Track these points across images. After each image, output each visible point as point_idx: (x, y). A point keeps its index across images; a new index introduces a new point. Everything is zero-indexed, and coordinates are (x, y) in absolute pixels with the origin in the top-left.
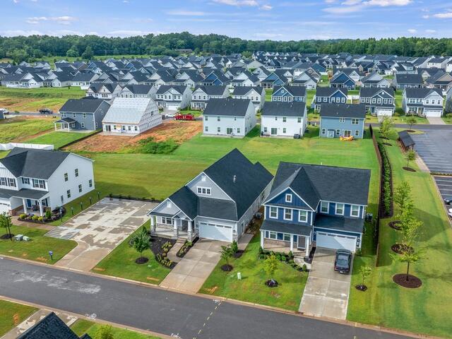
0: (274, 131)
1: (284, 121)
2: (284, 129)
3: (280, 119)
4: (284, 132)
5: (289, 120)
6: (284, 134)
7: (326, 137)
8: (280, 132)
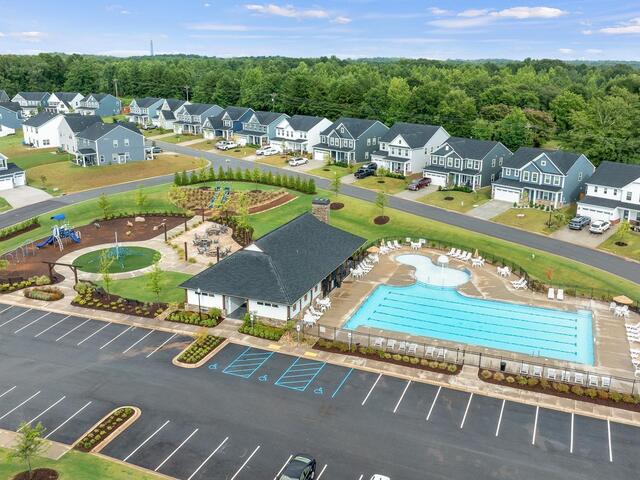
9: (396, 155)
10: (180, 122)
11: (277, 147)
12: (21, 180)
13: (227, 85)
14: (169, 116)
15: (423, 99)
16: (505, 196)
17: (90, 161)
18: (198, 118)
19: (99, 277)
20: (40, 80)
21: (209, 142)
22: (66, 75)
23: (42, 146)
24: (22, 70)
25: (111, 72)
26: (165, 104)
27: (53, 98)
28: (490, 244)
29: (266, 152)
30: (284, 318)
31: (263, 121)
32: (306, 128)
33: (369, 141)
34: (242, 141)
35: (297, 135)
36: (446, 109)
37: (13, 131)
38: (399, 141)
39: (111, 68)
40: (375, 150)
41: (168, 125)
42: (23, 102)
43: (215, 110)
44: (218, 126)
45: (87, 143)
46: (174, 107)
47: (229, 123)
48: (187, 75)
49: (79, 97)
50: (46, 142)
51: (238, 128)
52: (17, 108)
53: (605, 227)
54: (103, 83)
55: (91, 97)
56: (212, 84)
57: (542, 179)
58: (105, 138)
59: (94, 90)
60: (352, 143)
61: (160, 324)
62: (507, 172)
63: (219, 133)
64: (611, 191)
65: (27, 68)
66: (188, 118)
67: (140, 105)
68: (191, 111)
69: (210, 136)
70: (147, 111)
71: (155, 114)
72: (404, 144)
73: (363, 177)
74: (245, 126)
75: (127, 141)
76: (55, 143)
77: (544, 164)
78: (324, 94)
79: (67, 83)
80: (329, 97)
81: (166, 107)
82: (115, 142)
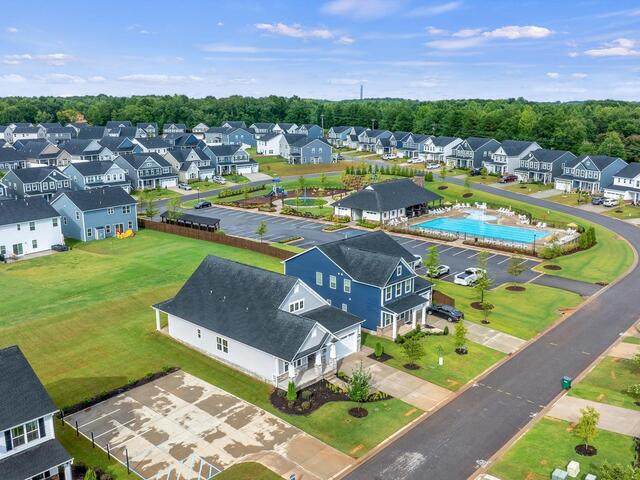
0: (17, 249)
1: (32, 229)
2: (34, 241)
3: (26, 227)
4: (35, 246)
5: (38, 225)
6: (36, 250)
7: (95, 240)
8: (28, 249)
9: (499, 161)
10: (362, 143)
11: (422, 158)
12: (256, 169)
13: (404, 118)
14: (354, 138)
15: (542, 126)
16: (561, 186)
17: (297, 161)
18: (374, 140)
19: (294, 207)
20: (268, 115)
21: (379, 156)
22: (286, 112)
23: (268, 154)
24: (257, 107)
25: (321, 110)
26: (353, 131)
27: (277, 128)
28: (527, 207)
29: (414, 161)
30: (378, 220)
31: (416, 140)
32: (444, 145)
33: (485, 153)
34: (401, 155)
35: (437, 150)
36: (559, 133)
37: (249, 147)
38: (501, 151)
39: (320, 107)
40: (488, 159)
41: (353, 145)
42: (257, 130)
43: (386, 133)
44: (386, 145)
45: (296, 150)
46: (358, 133)
47: (394, 143)
48: (377, 113)
49: (295, 126)
50: (271, 152)
51: (400, 146)
52: (253, 132)
53: (614, 203)
54: (313, 118)
55: (303, 126)
56: (393, 117)
57: (587, 174)
58: (307, 147)
59: (306, 122)
60: (471, 154)
61: (320, 221)
62: (566, 171)
63: (387, 150)
64: (628, 181)
65: (261, 106)
66: (366, 139)
67: (336, 132)
68: (370, 135)
69: (380, 152)
70: (340, 135)
71: (344, 138)
72: (504, 153)
73: (473, 175)
74: (404, 144)
75: (321, 149)
76: (276, 152)
77: (588, 164)
78: (474, 124)
79: (287, 118)
80: (478, 127)
81: (353, 132)
82: (313, 149)
